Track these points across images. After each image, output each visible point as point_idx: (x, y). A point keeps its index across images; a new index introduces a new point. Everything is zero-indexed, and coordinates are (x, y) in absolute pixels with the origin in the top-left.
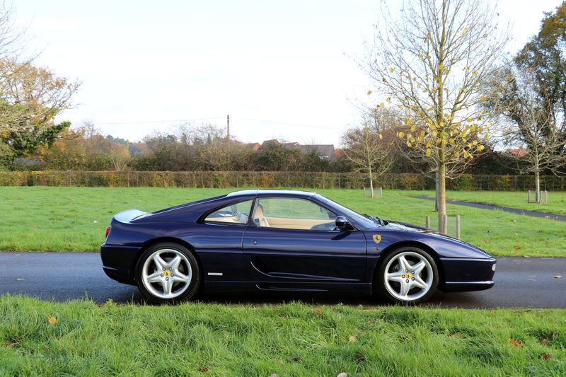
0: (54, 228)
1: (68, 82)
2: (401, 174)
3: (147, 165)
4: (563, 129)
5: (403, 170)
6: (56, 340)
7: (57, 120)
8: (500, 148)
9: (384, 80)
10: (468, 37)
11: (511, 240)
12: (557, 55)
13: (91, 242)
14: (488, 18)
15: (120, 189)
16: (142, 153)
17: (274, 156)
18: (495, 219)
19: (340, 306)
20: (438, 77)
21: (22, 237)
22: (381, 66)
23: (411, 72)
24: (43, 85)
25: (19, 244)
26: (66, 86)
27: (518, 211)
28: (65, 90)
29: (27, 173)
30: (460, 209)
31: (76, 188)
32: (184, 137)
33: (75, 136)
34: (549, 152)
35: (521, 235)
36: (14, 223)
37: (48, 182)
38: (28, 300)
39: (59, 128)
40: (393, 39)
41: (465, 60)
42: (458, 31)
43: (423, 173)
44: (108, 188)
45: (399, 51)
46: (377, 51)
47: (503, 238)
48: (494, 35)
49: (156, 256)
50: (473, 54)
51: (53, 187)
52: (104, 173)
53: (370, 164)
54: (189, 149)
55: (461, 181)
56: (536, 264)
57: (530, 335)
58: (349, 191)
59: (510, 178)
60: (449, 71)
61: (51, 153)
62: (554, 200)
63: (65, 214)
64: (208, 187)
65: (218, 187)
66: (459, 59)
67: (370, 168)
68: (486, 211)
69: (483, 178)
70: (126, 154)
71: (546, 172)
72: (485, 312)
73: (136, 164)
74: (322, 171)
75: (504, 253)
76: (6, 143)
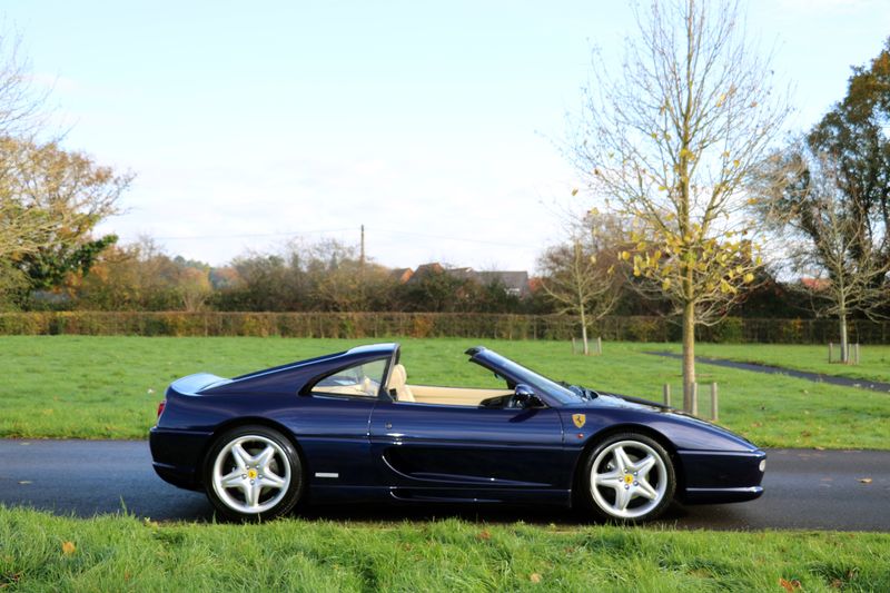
0: (86, 402)
1: (115, 175)
2: (632, 318)
3: (236, 302)
4: (885, 248)
5: (635, 311)
6: (73, 580)
7: (97, 232)
8: (786, 277)
9: (597, 172)
10: (727, 105)
11: (797, 422)
12: (872, 134)
13: (139, 423)
14: (757, 78)
15: (193, 340)
16: (229, 283)
17: (433, 289)
18: (776, 389)
19: (521, 526)
20: (681, 167)
21: (34, 415)
22: (591, 150)
23: (638, 160)
24: (77, 179)
25: (28, 426)
26: (112, 180)
27: (812, 376)
28: (109, 187)
29: (48, 314)
30: (723, 373)
31: (124, 338)
32: (296, 259)
33: (125, 259)
34: (860, 284)
35: (814, 414)
36: (24, 392)
37: (81, 328)
38: (33, 514)
39: (100, 245)
40: (611, 110)
41: (723, 140)
42: (710, 98)
43: (662, 315)
44: (173, 338)
45: (620, 128)
46: (586, 128)
47: (785, 419)
48: (766, 104)
49: (236, 446)
50: (735, 133)
51: (89, 337)
52: (168, 315)
53: (582, 301)
54: (301, 278)
55: (725, 328)
56: (834, 460)
57: (814, 572)
58: (550, 344)
59: (801, 324)
60: (698, 159)
61: (86, 283)
62: (870, 359)
63: (104, 379)
64: (330, 337)
65: (345, 337)
66: (714, 140)
67: (582, 306)
68: (762, 375)
69: (760, 323)
70: (205, 285)
71: (856, 315)
72: (746, 535)
73: (219, 300)
74: (509, 312)
75: (785, 442)
76: (18, 268)
